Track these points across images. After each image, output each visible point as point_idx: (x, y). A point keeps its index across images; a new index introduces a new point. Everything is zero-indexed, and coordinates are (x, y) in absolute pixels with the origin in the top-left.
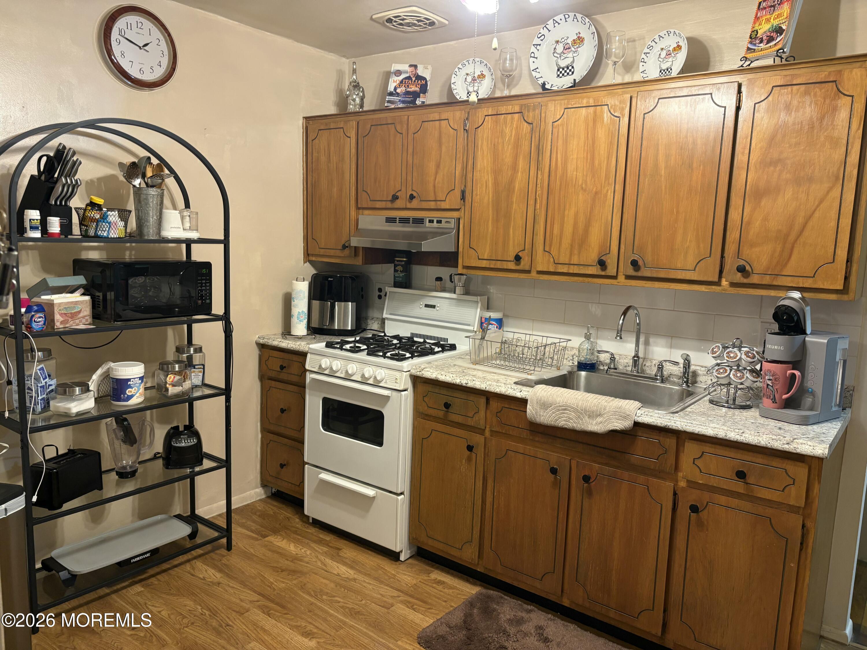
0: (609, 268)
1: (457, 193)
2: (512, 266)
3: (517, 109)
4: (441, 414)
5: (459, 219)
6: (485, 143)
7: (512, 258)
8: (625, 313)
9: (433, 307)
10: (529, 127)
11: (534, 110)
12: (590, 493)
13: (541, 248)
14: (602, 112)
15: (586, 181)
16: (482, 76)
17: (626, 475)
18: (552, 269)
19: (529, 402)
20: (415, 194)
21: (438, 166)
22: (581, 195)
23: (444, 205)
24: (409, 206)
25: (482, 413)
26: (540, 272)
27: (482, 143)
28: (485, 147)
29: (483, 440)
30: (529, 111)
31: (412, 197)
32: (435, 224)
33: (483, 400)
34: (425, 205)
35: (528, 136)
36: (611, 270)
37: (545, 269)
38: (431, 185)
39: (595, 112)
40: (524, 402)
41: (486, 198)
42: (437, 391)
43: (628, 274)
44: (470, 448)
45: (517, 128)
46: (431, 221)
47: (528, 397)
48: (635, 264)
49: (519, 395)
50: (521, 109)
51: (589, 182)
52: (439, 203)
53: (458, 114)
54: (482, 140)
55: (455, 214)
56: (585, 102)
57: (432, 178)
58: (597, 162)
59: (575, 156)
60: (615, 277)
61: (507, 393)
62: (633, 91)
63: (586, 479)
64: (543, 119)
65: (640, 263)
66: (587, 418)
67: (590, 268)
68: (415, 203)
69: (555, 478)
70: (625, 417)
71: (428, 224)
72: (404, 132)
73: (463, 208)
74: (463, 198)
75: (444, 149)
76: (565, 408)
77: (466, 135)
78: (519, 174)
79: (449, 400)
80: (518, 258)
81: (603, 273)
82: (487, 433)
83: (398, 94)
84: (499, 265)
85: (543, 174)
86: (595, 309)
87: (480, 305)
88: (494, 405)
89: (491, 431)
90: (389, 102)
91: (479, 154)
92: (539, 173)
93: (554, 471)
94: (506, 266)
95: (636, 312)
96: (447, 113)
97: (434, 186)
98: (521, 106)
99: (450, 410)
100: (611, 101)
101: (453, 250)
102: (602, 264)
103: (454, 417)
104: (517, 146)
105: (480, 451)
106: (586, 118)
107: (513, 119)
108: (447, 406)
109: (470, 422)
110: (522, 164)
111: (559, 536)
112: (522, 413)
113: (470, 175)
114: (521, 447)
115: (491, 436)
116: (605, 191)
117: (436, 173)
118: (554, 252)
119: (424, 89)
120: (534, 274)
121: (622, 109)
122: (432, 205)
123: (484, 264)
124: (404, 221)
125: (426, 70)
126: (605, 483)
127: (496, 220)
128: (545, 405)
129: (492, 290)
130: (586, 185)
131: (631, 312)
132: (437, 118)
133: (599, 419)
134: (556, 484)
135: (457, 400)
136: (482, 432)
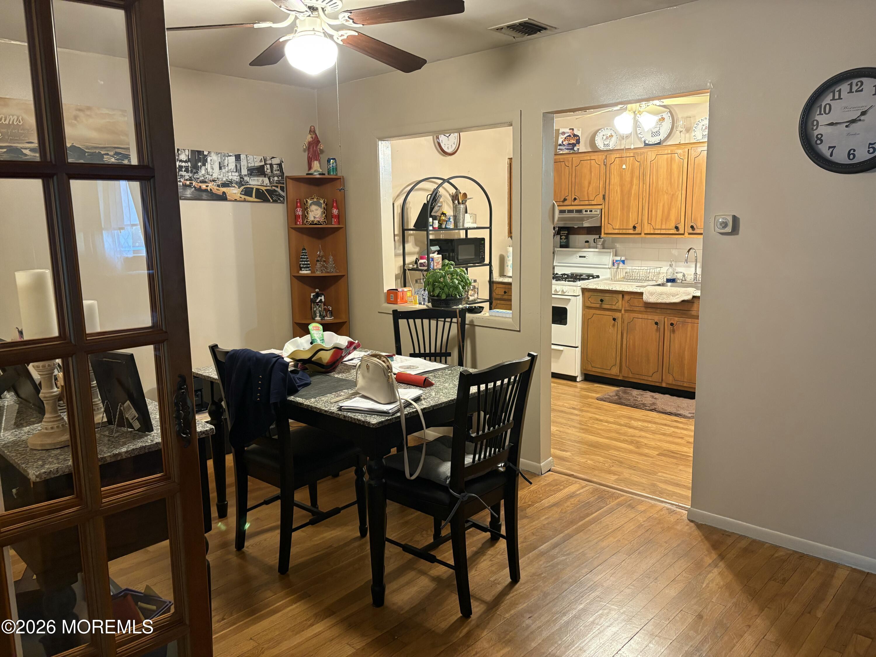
0: (680, 230)
1: (601, 196)
2: (631, 231)
3: (632, 155)
4: (598, 306)
5: (602, 209)
6: (615, 171)
7: (631, 227)
8: (689, 251)
9: (585, 257)
10: (639, 163)
11: (641, 155)
12: (674, 331)
13: (647, 221)
14: (675, 157)
15: (668, 190)
16: (611, 136)
17: (689, 320)
18: (652, 232)
19: (644, 293)
20: (577, 197)
21: (590, 183)
22: (665, 196)
23: (593, 203)
24: (573, 203)
25: (620, 302)
26: (645, 234)
27: (614, 172)
28: (615, 173)
29: (621, 315)
30: (638, 156)
31: (575, 199)
32: (589, 213)
33: (620, 296)
34: (582, 203)
35: (638, 168)
36: (681, 231)
37: (649, 232)
38: (586, 193)
39: (671, 157)
40: (641, 294)
41: (617, 198)
42: (596, 294)
43: (689, 232)
44: (614, 319)
45: (632, 164)
46: (586, 211)
47: (644, 291)
48: (692, 227)
49: (639, 291)
50: (634, 154)
51: (669, 189)
52: (590, 201)
53: (600, 157)
54: (614, 170)
55: (600, 207)
56: (666, 152)
57: (586, 189)
58: (673, 180)
59: (662, 178)
60: (683, 234)
61: (633, 291)
62: (689, 147)
63: (672, 324)
64: (645, 159)
65: (695, 227)
66: (671, 297)
67: (671, 230)
68: (576, 202)
69: (657, 327)
70: (689, 294)
71: (584, 213)
72: (570, 166)
73: (604, 203)
74: (604, 198)
75: (593, 174)
76: (661, 294)
77: (605, 167)
78: (634, 186)
79: (602, 298)
80: (634, 227)
81: (677, 233)
82: (623, 312)
83: (564, 145)
84: (624, 231)
85: (646, 186)
86: (675, 252)
87: (612, 254)
88: (627, 297)
89: (625, 310)
90: (559, 149)
91: (612, 177)
92: (644, 185)
93: (656, 323)
94: (628, 232)
95: (694, 250)
96: (594, 156)
97: (588, 193)
98: (634, 153)
99: (604, 303)
100: (679, 151)
101: (599, 225)
102: (677, 228)
103: (605, 306)
104: (632, 173)
105: (619, 321)
106: (667, 159)
107: (630, 159)
108: (602, 301)
109: (614, 307)
110: (635, 181)
111: (660, 354)
112: (641, 300)
113: (607, 187)
114: (640, 316)
115: (625, 312)
116: (677, 194)
117: (589, 186)
118: (653, 224)
119: (578, 142)
120: (643, 235)
121: (684, 155)
122: (587, 203)
123: (616, 231)
124: (570, 211)
125: (579, 131)
126: (681, 325)
127: (623, 209)
128: (652, 294)
129: (618, 245)
130: (668, 191)
131: (691, 250)
132: (589, 159)
133: (677, 297)
134: (658, 330)
135: (607, 297)
136: (620, 311)
